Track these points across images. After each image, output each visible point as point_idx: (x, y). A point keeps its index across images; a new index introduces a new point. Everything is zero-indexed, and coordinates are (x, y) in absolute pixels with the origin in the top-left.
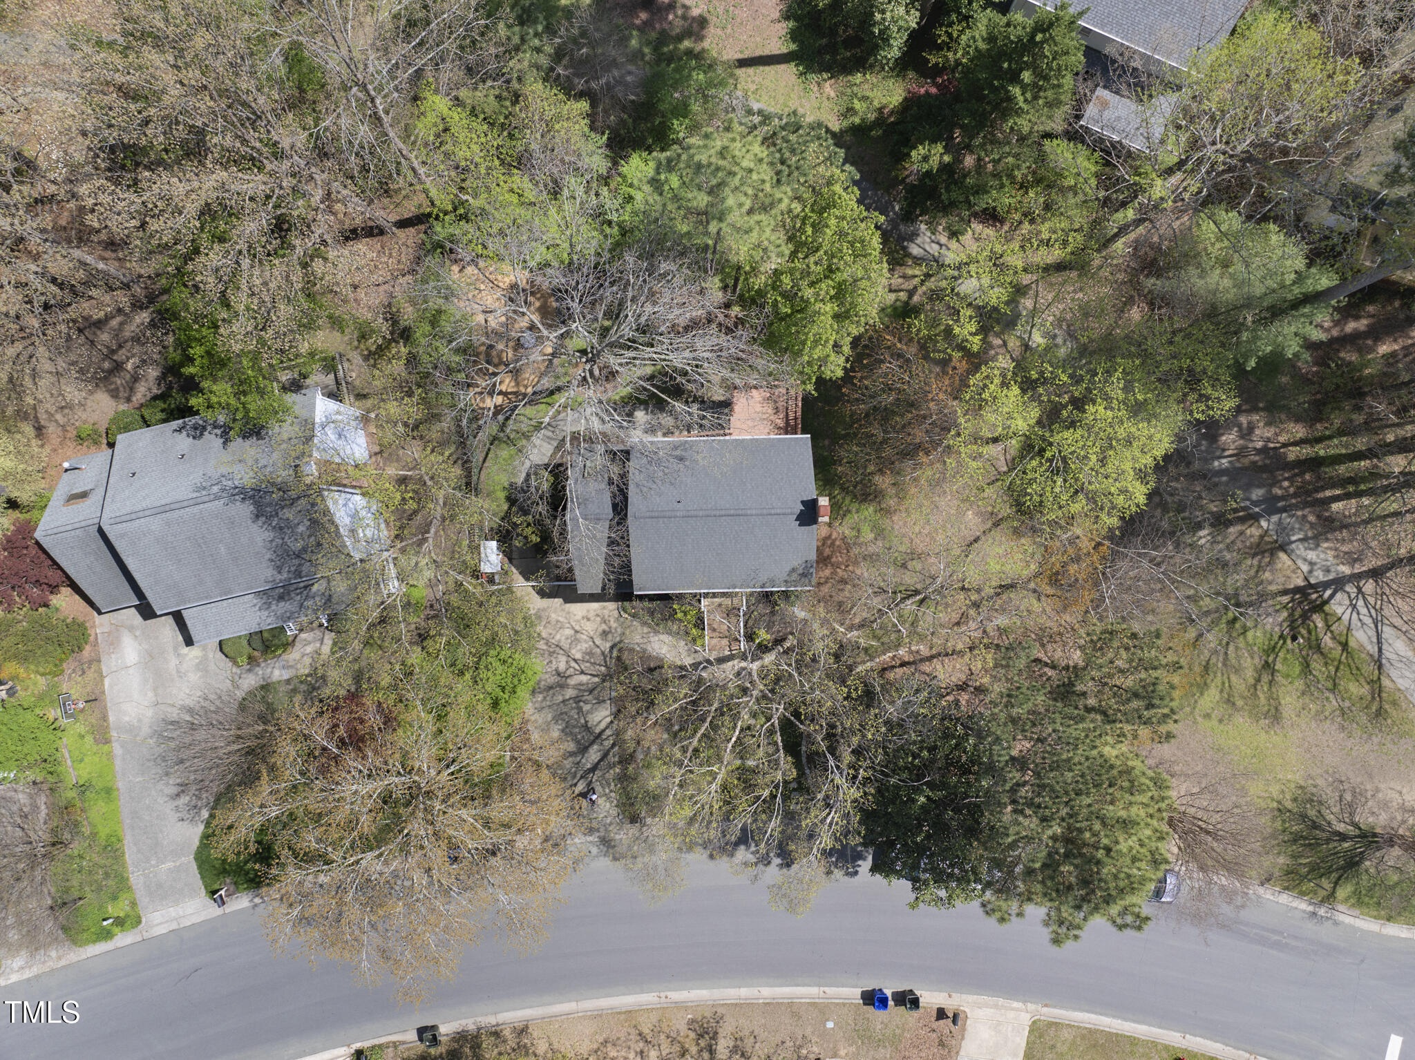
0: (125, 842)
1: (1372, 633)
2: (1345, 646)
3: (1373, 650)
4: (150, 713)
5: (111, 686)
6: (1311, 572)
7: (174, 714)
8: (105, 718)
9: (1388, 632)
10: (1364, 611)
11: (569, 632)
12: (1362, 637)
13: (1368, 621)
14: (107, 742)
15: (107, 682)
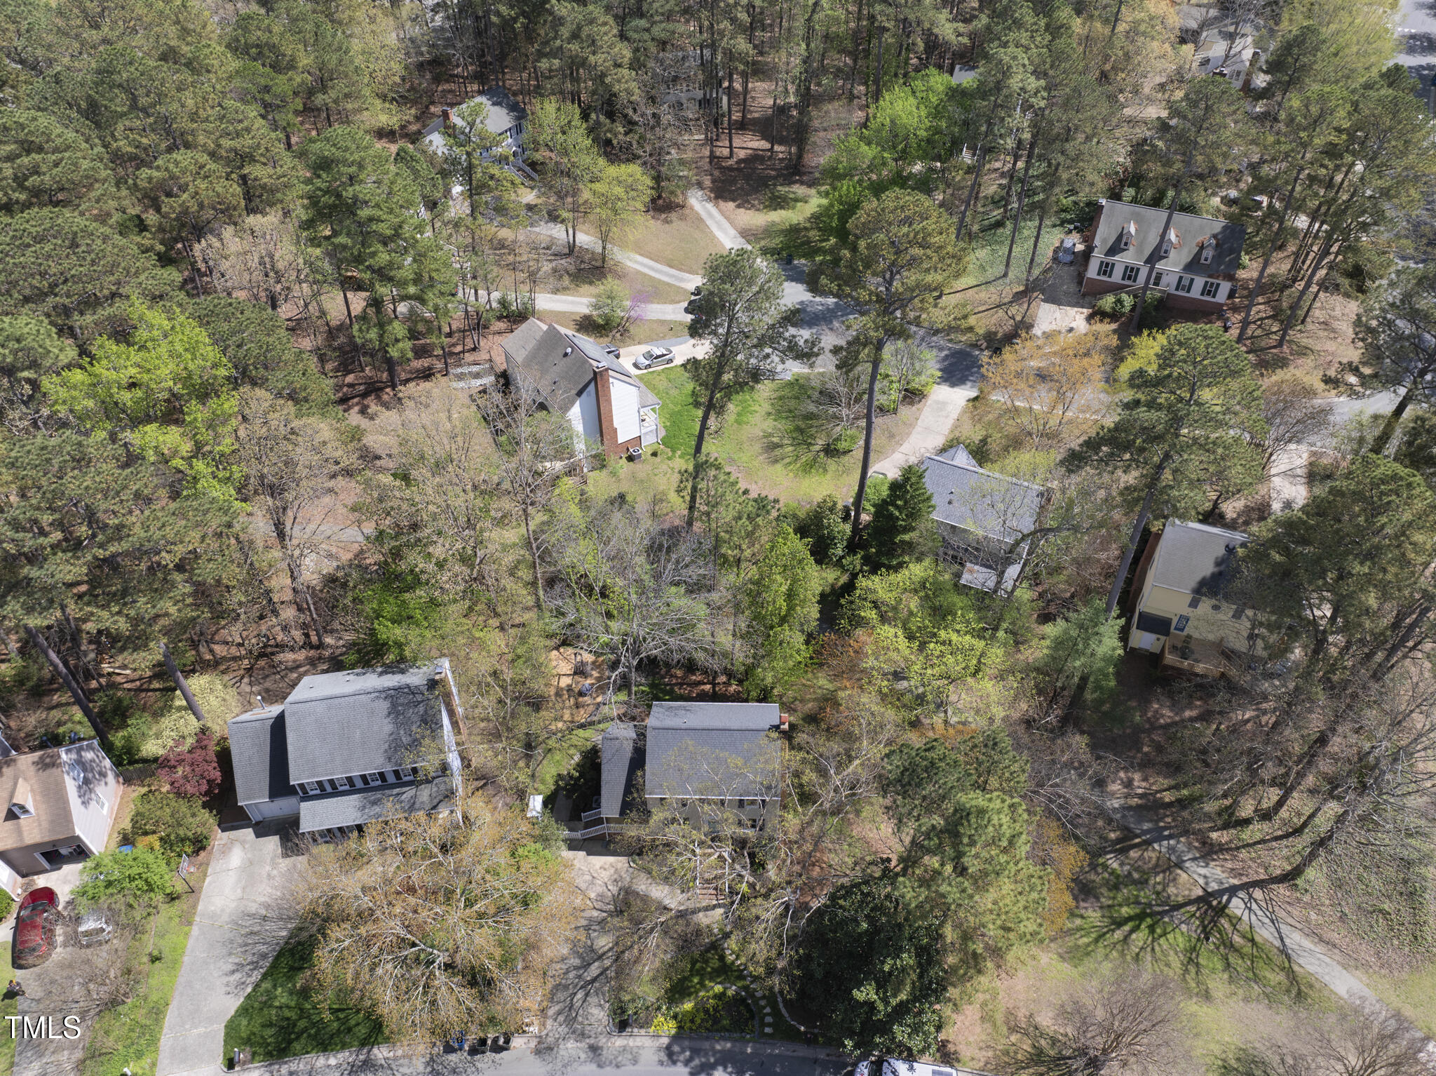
0: (170, 1007)
1: (1273, 930)
2: (1252, 940)
3: (1277, 943)
4: (233, 905)
5: (210, 884)
6: (1207, 884)
7: (253, 908)
8: (194, 906)
9: (1284, 928)
10: (1259, 913)
11: (588, 878)
12: (1265, 933)
13: (1267, 921)
14: (190, 923)
15: (208, 880)
